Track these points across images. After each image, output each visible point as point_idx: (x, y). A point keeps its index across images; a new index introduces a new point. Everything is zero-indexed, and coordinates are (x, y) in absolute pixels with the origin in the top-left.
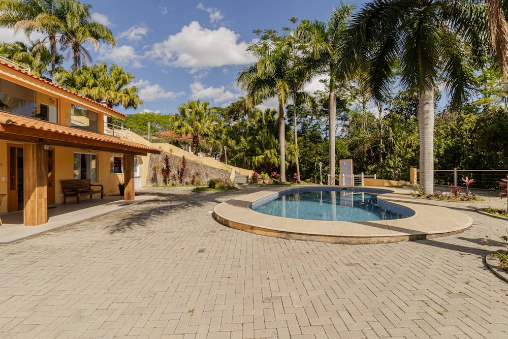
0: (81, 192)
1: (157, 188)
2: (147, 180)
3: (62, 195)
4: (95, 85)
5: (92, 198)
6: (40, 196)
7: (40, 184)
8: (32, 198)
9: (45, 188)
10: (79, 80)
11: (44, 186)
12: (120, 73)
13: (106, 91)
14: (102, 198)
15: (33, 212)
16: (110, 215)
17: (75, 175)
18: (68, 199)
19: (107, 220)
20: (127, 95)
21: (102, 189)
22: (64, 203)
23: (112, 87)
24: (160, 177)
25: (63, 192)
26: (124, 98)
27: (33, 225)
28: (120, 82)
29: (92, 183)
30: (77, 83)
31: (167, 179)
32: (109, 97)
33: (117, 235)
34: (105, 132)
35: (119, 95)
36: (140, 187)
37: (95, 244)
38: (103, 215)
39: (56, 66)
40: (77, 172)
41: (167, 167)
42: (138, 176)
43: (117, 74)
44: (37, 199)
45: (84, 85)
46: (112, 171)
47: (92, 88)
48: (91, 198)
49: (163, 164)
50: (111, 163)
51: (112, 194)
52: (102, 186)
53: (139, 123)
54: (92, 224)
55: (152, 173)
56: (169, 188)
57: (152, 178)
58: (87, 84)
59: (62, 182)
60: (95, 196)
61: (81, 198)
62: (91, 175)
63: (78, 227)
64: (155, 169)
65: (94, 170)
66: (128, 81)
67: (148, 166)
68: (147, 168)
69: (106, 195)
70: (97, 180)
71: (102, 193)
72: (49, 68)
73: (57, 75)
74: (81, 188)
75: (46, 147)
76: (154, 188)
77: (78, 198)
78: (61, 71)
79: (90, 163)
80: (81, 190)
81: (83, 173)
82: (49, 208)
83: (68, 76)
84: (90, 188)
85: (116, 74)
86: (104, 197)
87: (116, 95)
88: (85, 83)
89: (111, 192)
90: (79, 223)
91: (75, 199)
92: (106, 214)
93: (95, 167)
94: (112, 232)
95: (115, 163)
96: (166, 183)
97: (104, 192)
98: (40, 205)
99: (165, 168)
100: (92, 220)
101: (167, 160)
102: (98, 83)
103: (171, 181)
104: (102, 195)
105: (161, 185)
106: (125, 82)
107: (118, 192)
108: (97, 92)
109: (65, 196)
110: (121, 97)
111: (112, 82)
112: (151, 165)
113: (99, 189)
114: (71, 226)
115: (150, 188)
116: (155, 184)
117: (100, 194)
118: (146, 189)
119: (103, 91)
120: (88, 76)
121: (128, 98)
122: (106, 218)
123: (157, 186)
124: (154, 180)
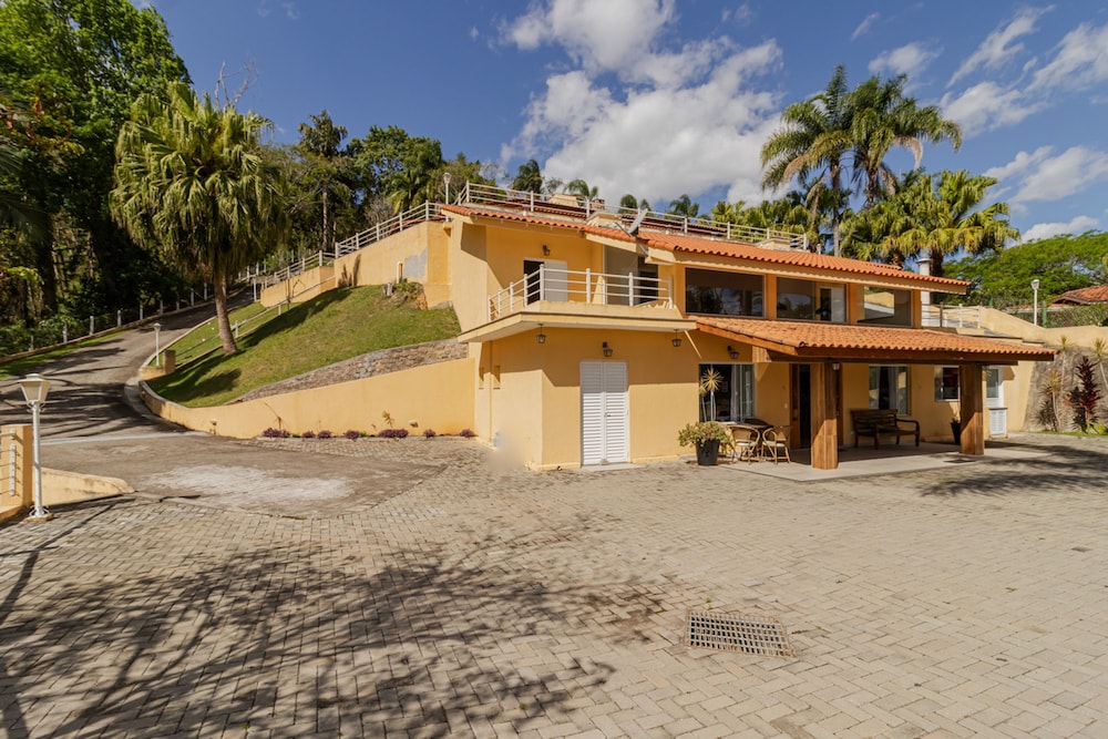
0: (882, 431)
1: (1054, 436)
2: (1027, 416)
3: (852, 433)
4: (906, 227)
5: (900, 443)
6: (829, 432)
7: (829, 417)
8: (820, 433)
9: (835, 421)
10: (876, 225)
11: (832, 419)
12: (960, 185)
13: (929, 231)
14: (917, 445)
15: (821, 451)
16: (927, 473)
17: (871, 400)
18: (862, 441)
19: (921, 480)
20: (975, 229)
21: (918, 428)
22: (856, 446)
23: (942, 221)
24: (1065, 412)
25: (855, 429)
26: (969, 237)
27: (821, 468)
28: (959, 203)
29: (899, 416)
30: (874, 233)
31: (1088, 417)
32: (936, 242)
33: (932, 499)
34: (925, 323)
35: (957, 233)
36: (1005, 431)
37: (899, 504)
38: (915, 471)
39: (841, 211)
40: (874, 394)
41: (1089, 385)
42: (1001, 405)
43: (954, 188)
44: (825, 436)
45: (885, 232)
46: (938, 396)
47: (901, 233)
48: (898, 442)
49: (1076, 378)
50: (936, 379)
51: (938, 439)
52: (917, 423)
53: (1021, 272)
54: (897, 481)
55: (1042, 400)
56: (1093, 439)
57: (1042, 412)
58: (892, 230)
59: (853, 413)
60: (904, 440)
61: (882, 440)
62: (897, 400)
63: (877, 480)
64: (1048, 391)
65: (904, 392)
66: (977, 198)
67: (1029, 384)
68: (1028, 387)
69: (927, 439)
70: (908, 412)
71: (917, 436)
72: (829, 218)
73: (842, 227)
74: (881, 423)
75: (836, 367)
76: (1045, 435)
77: (876, 440)
78: (848, 217)
79: (895, 380)
80: (881, 427)
81: (885, 398)
82: (839, 450)
83: (859, 224)
84: (896, 426)
85: (950, 190)
86: (921, 444)
87: (951, 236)
88: (888, 227)
89: (936, 435)
90: (878, 475)
91: (871, 441)
92: (920, 471)
93: (904, 386)
94: (924, 495)
95: (944, 378)
96: (1084, 427)
97: (922, 434)
98: (829, 444)
99: (1081, 388)
100: (897, 475)
101: (1086, 370)
102: (912, 221)
103: (1100, 421)
104: (917, 440)
105: (1070, 430)
106: (970, 201)
107: (951, 437)
108: (910, 240)
109: (857, 435)
110: (962, 236)
111: (942, 210)
112: (1038, 381)
113: (911, 427)
114: (867, 478)
115: (1035, 433)
116: (1049, 427)
117: (913, 437)
118: (1022, 435)
119: (923, 234)
120: (893, 213)
121: (979, 234)
122: (920, 476)
123: (1056, 430)
124: (1047, 416)
